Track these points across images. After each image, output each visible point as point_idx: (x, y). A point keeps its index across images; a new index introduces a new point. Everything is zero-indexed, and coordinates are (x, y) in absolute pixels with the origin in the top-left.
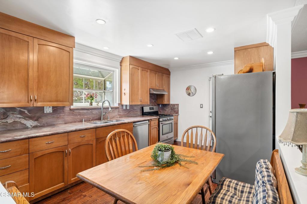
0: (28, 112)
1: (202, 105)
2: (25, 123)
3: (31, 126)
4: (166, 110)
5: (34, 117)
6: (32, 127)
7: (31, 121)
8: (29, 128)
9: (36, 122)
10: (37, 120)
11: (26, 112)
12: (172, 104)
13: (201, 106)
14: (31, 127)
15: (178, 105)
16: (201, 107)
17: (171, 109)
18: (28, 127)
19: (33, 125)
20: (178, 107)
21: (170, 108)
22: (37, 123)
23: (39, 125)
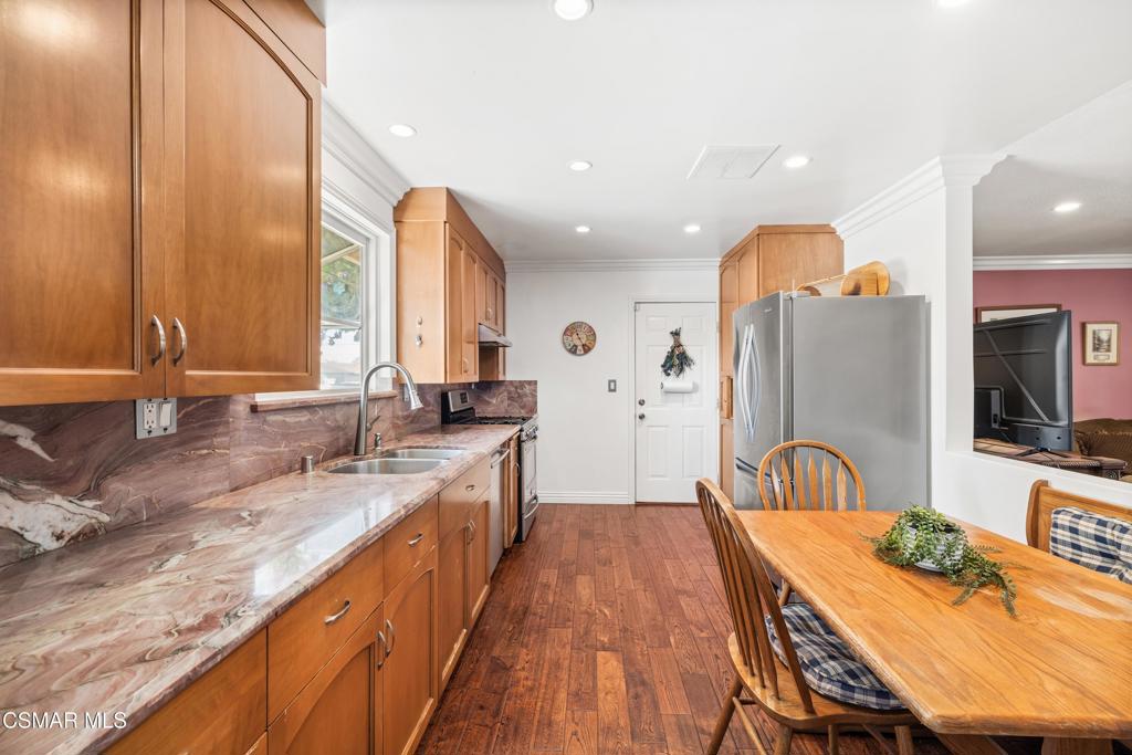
0: (34, 439)
1: (615, 381)
2: (14, 526)
3: (59, 537)
4: (489, 403)
5: (77, 472)
6: (63, 543)
7: (58, 499)
8: (46, 553)
9: (89, 503)
10: (98, 486)
11: (26, 439)
12: (511, 382)
13: (612, 387)
14: (54, 545)
15: (536, 382)
16: (610, 390)
17: (510, 398)
18: (37, 546)
19: (73, 528)
20: (535, 391)
21: (506, 394)
22: (96, 513)
23: (105, 518)
